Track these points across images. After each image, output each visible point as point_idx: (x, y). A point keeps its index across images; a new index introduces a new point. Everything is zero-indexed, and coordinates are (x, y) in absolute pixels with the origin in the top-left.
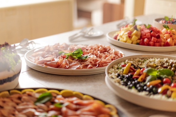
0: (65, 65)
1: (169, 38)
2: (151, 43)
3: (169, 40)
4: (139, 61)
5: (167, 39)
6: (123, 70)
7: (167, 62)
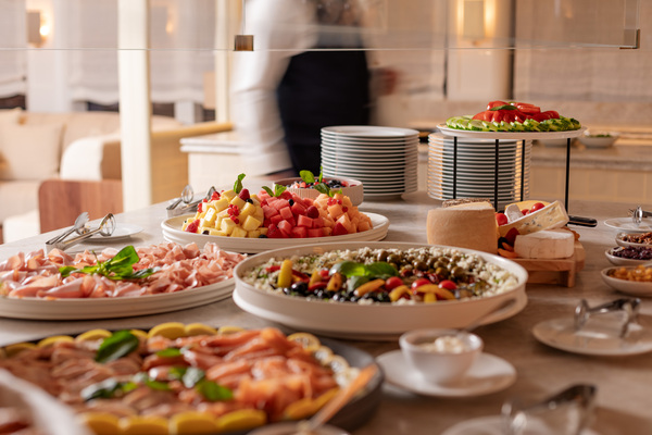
0: (103, 291)
1: (340, 215)
2: (300, 230)
3: (342, 220)
4: (300, 262)
5: (335, 220)
6: (276, 278)
7: (368, 255)
